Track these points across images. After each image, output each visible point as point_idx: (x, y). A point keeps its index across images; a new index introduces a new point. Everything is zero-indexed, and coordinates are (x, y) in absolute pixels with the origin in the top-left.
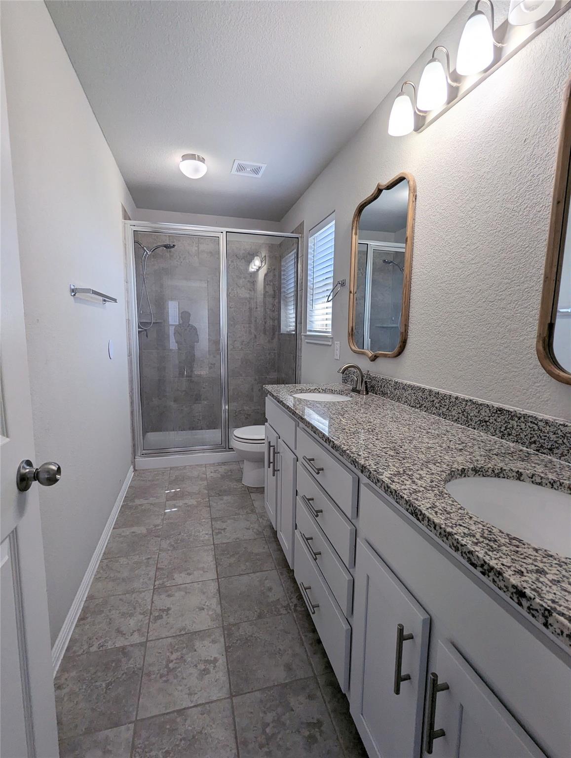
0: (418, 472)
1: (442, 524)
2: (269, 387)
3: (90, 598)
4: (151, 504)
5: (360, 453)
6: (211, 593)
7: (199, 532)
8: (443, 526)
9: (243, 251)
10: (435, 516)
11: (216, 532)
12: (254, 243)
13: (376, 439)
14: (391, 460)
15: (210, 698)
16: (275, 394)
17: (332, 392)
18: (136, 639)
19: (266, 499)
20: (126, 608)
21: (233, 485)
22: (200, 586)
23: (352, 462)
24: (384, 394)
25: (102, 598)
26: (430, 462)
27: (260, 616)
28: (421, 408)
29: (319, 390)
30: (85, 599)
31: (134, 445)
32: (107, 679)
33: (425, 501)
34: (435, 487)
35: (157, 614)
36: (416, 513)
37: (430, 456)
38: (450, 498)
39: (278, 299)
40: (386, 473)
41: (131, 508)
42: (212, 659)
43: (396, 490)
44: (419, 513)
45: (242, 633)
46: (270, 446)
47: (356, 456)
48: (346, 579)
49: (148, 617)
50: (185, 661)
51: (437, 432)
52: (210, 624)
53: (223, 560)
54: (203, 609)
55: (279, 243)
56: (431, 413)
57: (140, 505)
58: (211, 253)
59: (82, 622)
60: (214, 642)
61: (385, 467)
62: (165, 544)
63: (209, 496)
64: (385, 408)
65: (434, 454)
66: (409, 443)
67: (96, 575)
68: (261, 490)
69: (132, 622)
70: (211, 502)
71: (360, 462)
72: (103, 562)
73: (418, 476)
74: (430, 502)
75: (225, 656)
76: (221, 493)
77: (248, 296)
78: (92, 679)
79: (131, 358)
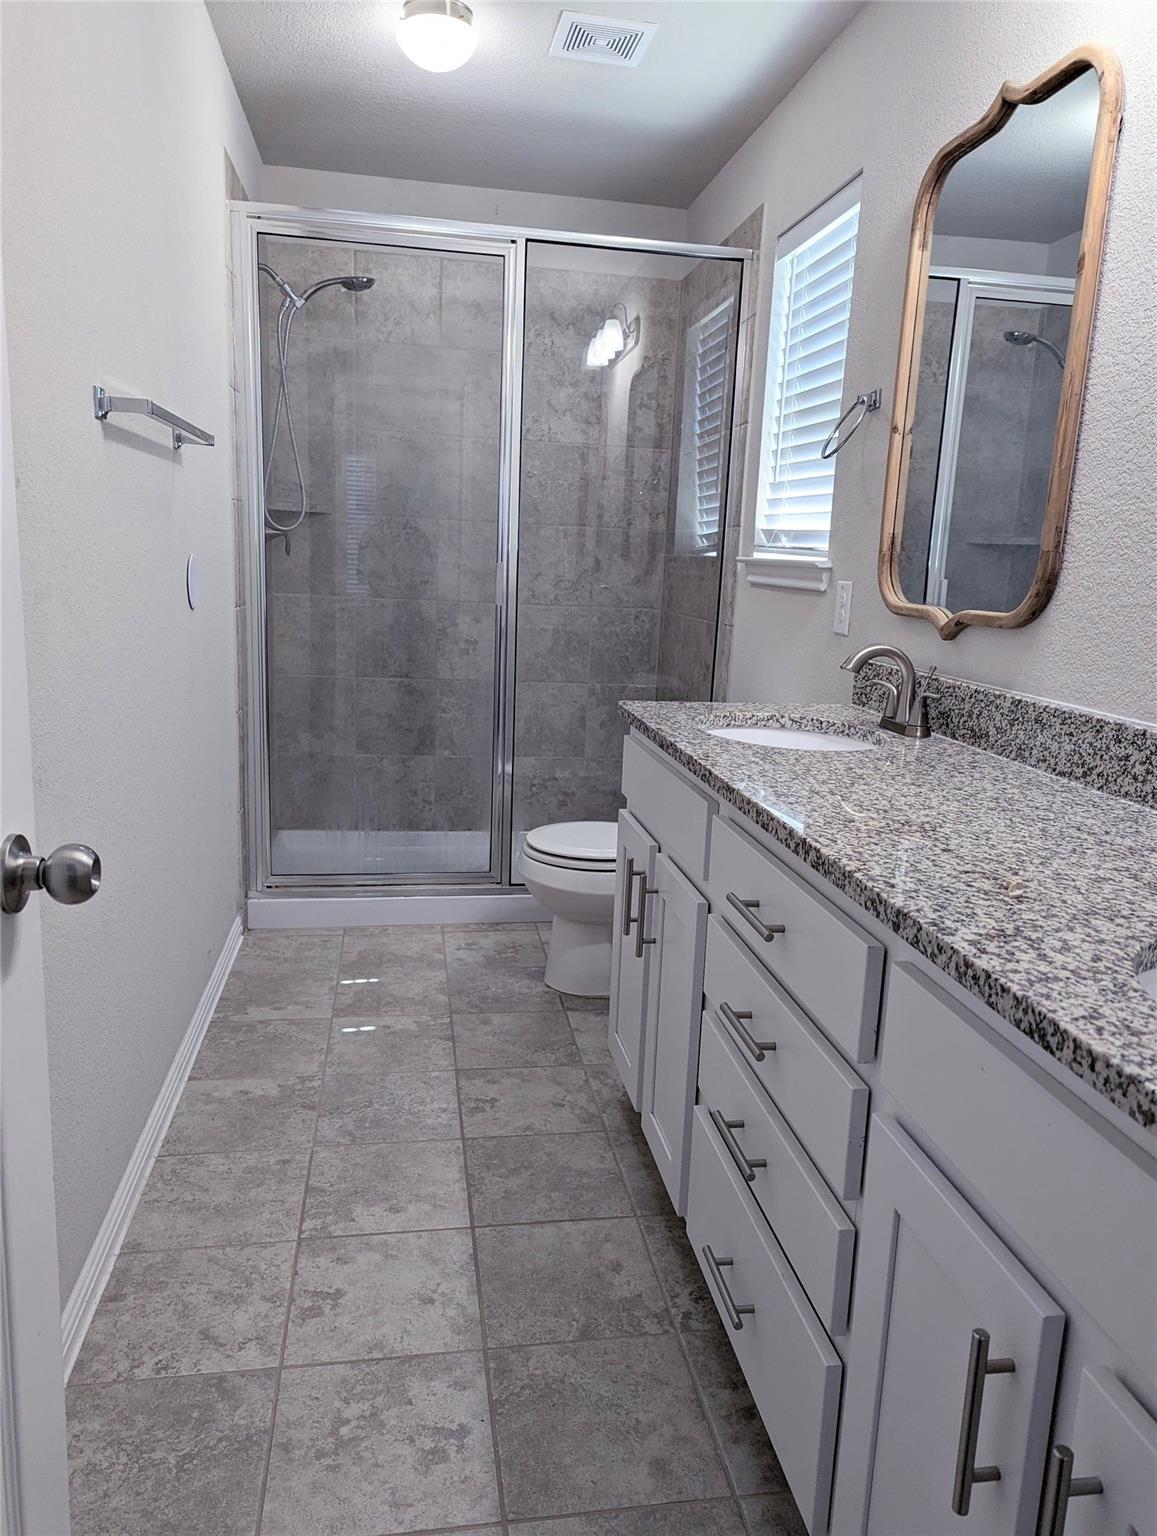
0: (1060, 934)
1: (1114, 1057)
2: (635, 707)
3: (132, 1248)
4: (292, 1022)
5: (892, 881)
6: (455, 1263)
7: (423, 1103)
8: (1115, 1061)
9: (574, 303)
10: (1098, 1037)
11: (468, 1107)
12: (606, 276)
13: (944, 850)
14: (981, 902)
15: (449, 1520)
16: (653, 726)
17: (821, 727)
18: (252, 1358)
19: (611, 1028)
20: (225, 1281)
21: (521, 986)
22: (421, 1242)
23: (869, 904)
24: (977, 737)
25: (162, 1251)
26: (1098, 914)
27: (586, 1334)
28: (1089, 779)
29: (782, 721)
30: (117, 1251)
31: (246, 860)
32: (181, 1446)
33: (1072, 1001)
34: (1103, 973)
35: (308, 1303)
36: (1043, 1031)
37: (1099, 899)
38: (1145, 1000)
39: (669, 451)
40: (964, 930)
41: (236, 1029)
42: (454, 1427)
43: (990, 970)
44: (1050, 1030)
45: (537, 1372)
46: (631, 873)
47: (882, 887)
48: (835, 1228)
49: (282, 1310)
50: (382, 1425)
51: (1128, 842)
52: (448, 1340)
53: (486, 1182)
54: (432, 1301)
55: (682, 278)
56: (1117, 793)
57: (260, 1022)
58: (477, 305)
59: (111, 1306)
60: (459, 1385)
61: (964, 918)
62: (328, 1129)
63: (452, 1013)
64: (977, 775)
65: (1113, 896)
66: (1041, 864)
67: (145, 1194)
68: (599, 1005)
69: (242, 1320)
70: (457, 1028)
71: (892, 901)
72: (163, 1162)
73: (1059, 945)
74: (1086, 1005)
75: (487, 1422)
76: (484, 1006)
77: (579, 439)
78: (142, 1442)
79: (244, 611)
